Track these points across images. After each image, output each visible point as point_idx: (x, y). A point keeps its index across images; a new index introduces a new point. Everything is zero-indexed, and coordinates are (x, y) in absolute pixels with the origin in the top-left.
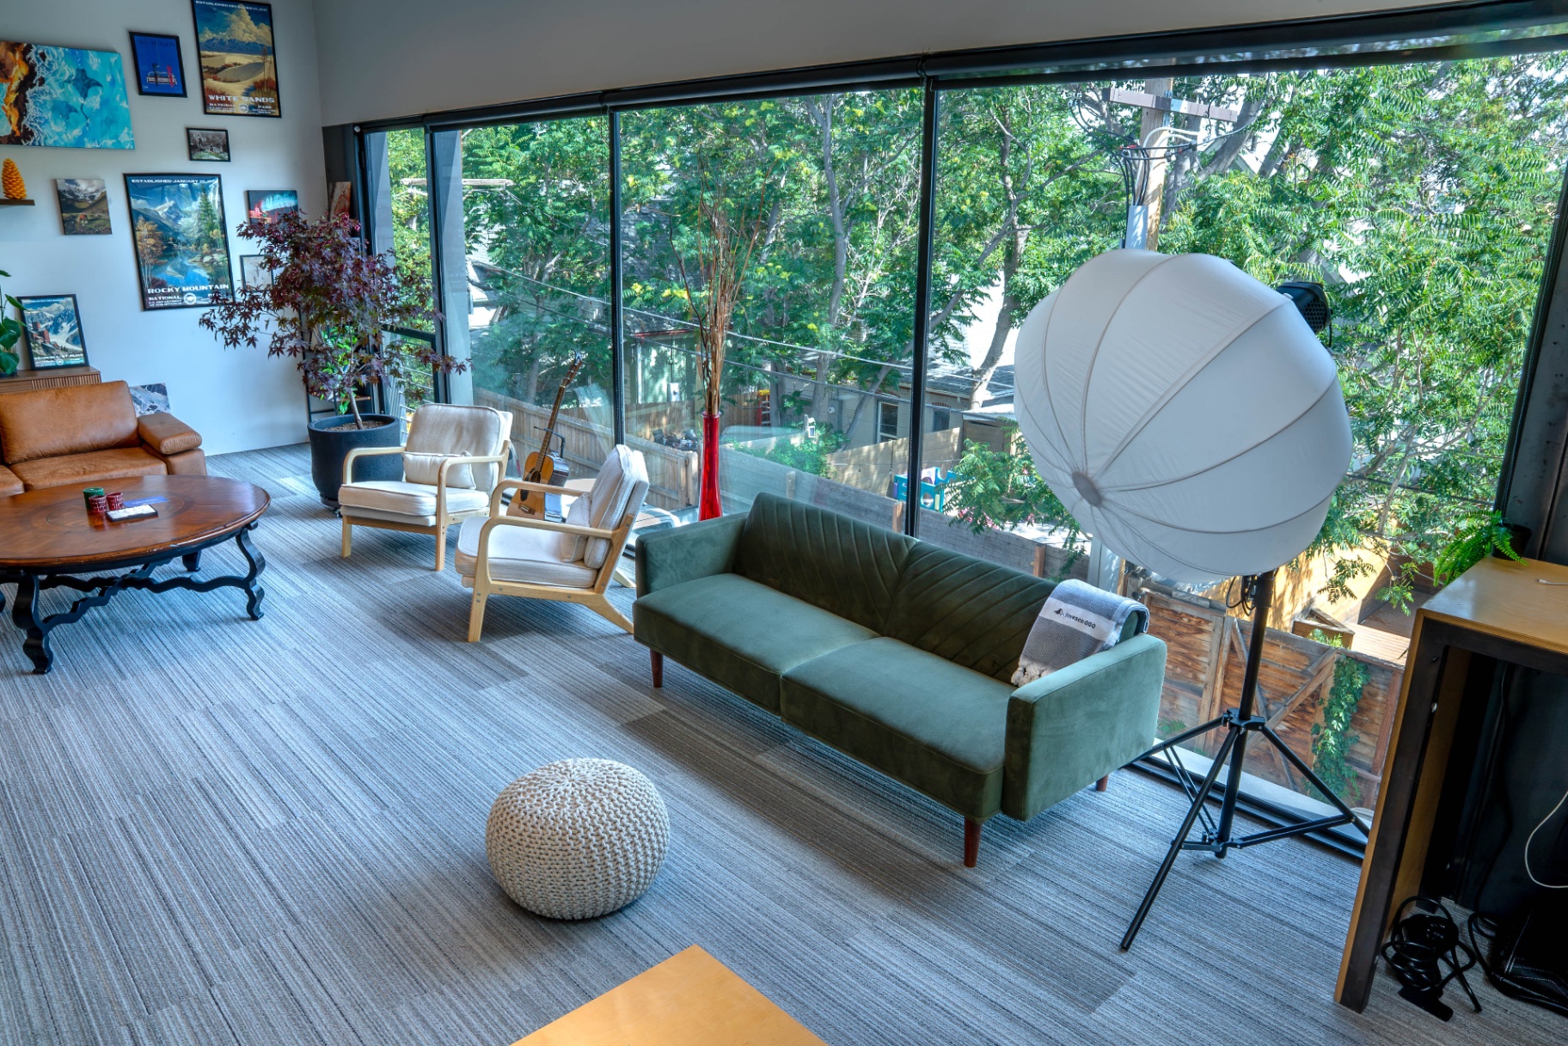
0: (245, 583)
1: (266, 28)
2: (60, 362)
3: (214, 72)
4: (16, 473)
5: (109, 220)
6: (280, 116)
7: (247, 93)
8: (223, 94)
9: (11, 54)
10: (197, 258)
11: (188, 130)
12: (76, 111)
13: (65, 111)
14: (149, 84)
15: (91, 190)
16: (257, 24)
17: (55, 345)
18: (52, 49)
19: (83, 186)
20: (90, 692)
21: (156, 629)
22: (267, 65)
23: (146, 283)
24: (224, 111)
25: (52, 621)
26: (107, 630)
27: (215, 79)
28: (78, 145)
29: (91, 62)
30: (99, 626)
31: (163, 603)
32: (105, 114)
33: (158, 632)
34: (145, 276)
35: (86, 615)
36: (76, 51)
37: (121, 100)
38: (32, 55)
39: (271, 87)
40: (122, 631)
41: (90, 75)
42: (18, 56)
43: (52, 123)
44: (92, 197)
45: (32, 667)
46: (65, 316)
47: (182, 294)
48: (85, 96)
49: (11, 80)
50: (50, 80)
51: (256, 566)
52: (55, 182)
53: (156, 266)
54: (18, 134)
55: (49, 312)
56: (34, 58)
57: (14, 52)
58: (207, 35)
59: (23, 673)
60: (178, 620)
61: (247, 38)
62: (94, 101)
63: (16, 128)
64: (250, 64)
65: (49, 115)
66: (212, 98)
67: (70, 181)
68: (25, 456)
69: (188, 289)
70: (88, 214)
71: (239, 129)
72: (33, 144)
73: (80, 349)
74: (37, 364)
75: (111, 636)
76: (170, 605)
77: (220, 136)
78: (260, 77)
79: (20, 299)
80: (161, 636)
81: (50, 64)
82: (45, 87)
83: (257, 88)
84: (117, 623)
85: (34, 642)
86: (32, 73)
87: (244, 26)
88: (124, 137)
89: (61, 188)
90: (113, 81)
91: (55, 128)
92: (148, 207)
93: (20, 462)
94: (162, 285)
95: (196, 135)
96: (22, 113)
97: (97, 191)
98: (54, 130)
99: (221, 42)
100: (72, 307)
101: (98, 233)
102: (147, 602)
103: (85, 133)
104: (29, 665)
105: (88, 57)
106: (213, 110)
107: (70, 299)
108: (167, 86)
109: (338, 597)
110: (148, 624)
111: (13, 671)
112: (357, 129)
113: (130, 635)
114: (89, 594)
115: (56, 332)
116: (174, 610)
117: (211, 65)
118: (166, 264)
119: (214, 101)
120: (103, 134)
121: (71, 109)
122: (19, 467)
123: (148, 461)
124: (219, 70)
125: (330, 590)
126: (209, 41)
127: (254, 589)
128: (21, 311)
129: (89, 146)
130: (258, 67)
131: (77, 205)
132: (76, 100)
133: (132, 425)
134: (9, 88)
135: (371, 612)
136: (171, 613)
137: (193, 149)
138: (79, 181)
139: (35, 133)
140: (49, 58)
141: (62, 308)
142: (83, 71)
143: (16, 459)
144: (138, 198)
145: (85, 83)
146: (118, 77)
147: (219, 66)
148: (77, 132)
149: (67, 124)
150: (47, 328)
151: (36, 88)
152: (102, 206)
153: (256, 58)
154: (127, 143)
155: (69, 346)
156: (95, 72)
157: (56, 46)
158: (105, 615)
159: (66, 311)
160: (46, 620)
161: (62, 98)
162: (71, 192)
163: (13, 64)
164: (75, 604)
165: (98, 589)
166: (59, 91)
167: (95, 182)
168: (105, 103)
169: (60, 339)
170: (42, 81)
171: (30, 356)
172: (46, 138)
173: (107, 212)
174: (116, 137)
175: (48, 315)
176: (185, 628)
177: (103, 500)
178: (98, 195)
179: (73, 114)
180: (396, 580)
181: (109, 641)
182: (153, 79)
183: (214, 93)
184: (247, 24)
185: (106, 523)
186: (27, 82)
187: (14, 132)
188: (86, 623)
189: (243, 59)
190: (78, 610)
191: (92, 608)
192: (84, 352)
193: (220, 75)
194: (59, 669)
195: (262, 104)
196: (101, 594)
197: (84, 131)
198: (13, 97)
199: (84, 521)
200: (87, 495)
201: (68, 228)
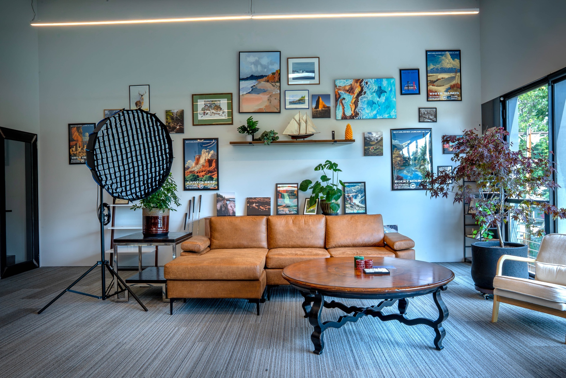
0: (435, 325)
1: (457, 61)
2: (355, 211)
3: (433, 83)
4: (329, 252)
5: (382, 149)
6: (461, 100)
7: (447, 91)
8: (436, 92)
9: (356, 84)
10: (418, 167)
11: (419, 108)
12: (375, 104)
13: (371, 104)
14: (405, 90)
15: (377, 136)
16: (453, 60)
17: (355, 204)
18: (371, 80)
19: (374, 135)
20: (338, 372)
21: (379, 342)
22: (457, 77)
23: (395, 178)
24: (436, 99)
25: (328, 324)
26: (354, 337)
27: (433, 86)
28: (375, 118)
29: (383, 83)
30: (351, 334)
31: (385, 328)
32: (387, 104)
33: (380, 344)
34: (395, 175)
35: (345, 326)
36: (379, 80)
37: (393, 98)
38: (363, 83)
39: (459, 87)
40: (362, 339)
41: (383, 89)
42: (358, 84)
43: (366, 110)
44: (377, 140)
45: (314, 349)
46: (360, 191)
47: (410, 183)
48: (379, 97)
49: (354, 94)
50: (368, 92)
51: (443, 314)
52: (364, 134)
53: (400, 170)
54: (353, 115)
55: (354, 189)
56: (363, 84)
57: (357, 83)
58: (431, 67)
59: (309, 351)
60: (392, 340)
61: (449, 66)
62: (383, 99)
63: (353, 113)
64: (449, 78)
65: (365, 106)
66: (431, 94)
67: (370, 133)
68: (334, 245)
69: (412, 181)
70: (374, 147)
71: (442, 108)
72: (358, 119)
73: (364, 206)
74: (347, 212)
75: (356, 341)
76: (389, 330)
77: (433, 111)
78: (454, 83)
79: (345, 183)
80: (382, 347)
81: (369, 86)
82: (366, 95)
83: (452, 88)
84: (360, 334)
85: (317, 334)
86: (362, 90)
87: (447, 61)
88: (393, 113)
89: (366, 136)
90: (391, 90)
91: (367, 111)
92: (399, 143)
93: (332, 248)
94: (401, 179)
95: (422, 111)
96: (356, 106)
97: (379, 137)
98: (366, 112)
99: (437, 69)
100: (363, 188)
101: (377, 155)
102: (377, 326)
103: (378, 113)
104: (312, 348)
105: (383, 81)
106: (431, 99)
107: (363, 184)
108: (412, 90)
109: (493, 347)
110: (376, 338)
111: (305, 349)
112: (502, 99)
113: (365, 343)
114: (349, 315)
115: (356, 198)
116: (391, 334)
117: (431, 80)
118: (404, 169)
119: (432, 95)
120: (384, 113)
121: (374, 103)
122: (331, 250)
123: (387, 253)
124: (435, 82)
125: (487, 341)
126: (432, 69)
127: (440, 329)
128: (344, 187)
129: (378, 118)
130: (453, 78)
131: (371, 143)
132: (376, 99)
133: (382, 236)
134: (353, 97)
135: (521, 364)
136: (389, 335)
137: (421, 118)
138: (373, 133)
139: (360, 113)
140: (369, 83)
141: (360, 188)
142: (380, 87)
143: (330, 246)
144: (395, 140)
145: (380, 92)
146: (393, 88)
147: (434, 79)
148: (375, 112)
149: (371, 109)
150: (353, 196)
151: (362, 96)
152: (380, 143)
153: (452, 75)
154: (393, 115)
155: (360, 205)
156: (385, 87)
157: (372, 79)
158: (355, 328)
159: (361, 189)
160: (324, 323)
161: (371, 99)
162: (369, 138)
163: (356, 88)
164: (341, 317)
165: (353, 313)
166: (370, 96)
167: (379, 133)
168: (387, 99)
169: (356, 201)
170: (365, 93)
171: (344, 208)
172: (363, 116)
173: (382, 146)
174: (389, 113)
175: (354, 191)
176: (396, 346)
177: (363, 262)
178: (379, 139)
179: (374, 105)
180: (534, 344)
181: (354, 344)
182: (407, 88)
183: (432, 92)
184: (449, 60)
185: (362, 275)
186: (360, 94)
187: (352, 114)
188: (345, 330)
189: (446, 76)
190: (341, 321)
191: (349, 322)
192: (366, 208)
193: (435, 84)
194: (326, 354)
195: (453, 95)
196: (355, 315)
197: (377, 111)
198: (354, 100)
199: (352, 272)
200: (356, 259)
201: (366, 153)
